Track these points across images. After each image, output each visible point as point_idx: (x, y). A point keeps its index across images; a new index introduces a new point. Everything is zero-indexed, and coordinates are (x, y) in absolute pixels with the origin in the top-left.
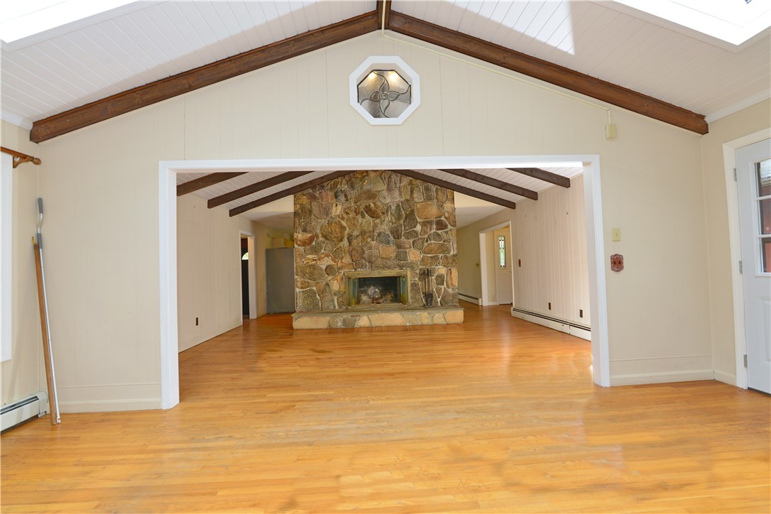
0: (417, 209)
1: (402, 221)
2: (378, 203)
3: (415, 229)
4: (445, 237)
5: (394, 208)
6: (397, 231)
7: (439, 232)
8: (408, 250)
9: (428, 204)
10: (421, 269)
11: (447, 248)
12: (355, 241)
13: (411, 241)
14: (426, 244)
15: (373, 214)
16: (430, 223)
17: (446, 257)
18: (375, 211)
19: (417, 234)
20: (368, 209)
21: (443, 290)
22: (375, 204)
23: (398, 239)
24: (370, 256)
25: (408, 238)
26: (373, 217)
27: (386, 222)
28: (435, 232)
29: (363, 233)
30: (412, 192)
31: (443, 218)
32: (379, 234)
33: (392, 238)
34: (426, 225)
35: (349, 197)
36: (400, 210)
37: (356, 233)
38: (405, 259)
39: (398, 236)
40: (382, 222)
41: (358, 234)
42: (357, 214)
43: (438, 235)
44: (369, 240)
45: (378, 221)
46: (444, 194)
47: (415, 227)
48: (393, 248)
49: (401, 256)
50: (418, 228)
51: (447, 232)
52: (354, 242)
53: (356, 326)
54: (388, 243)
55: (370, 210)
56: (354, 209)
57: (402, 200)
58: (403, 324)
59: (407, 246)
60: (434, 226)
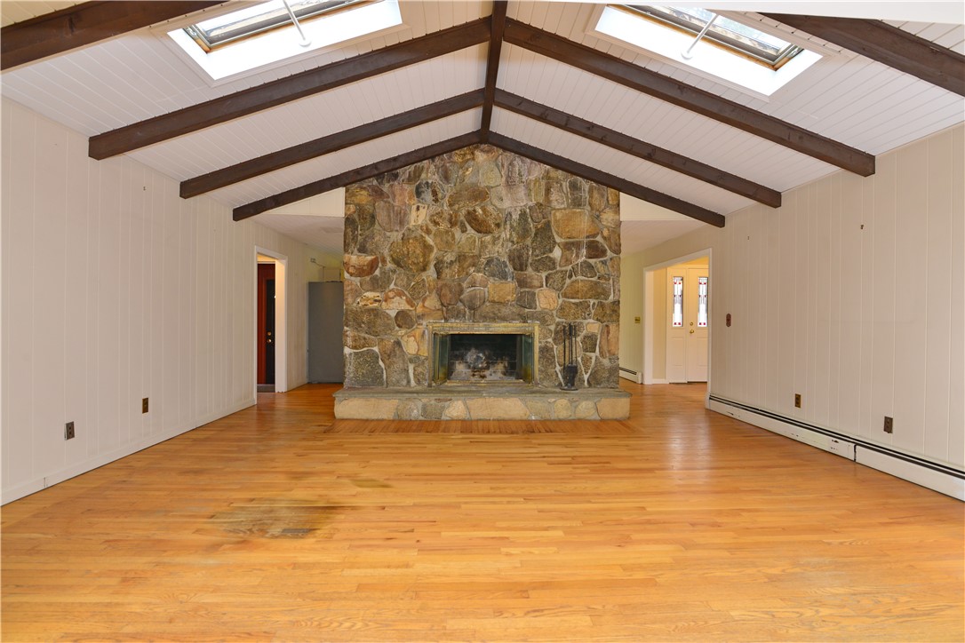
0: (556, 221)
1: (529, 241)
2: (490, 208)
3: (551, 255)
4: (601, 269)
5: (516, 216)
6: (520, 257)
7: (592, 261)
8: (537, 291)
9: (575, 213)
10: (558, 324)
11: (603, 289)
12: (447, 271)
13: (544, 275)
14: (568, 281)
15: (480, 226)
16: (578, 245)
17: (602, 305)
18: (484, 221)
19: (554, 263)
20: (471, 217)
21: (593, 361)
22: (484, 210)
23: (522, 270)
24: (472, 298)
25: (537, 270)
26: (479, 232)
27: (501, 240)
28: (585, 262)
29: (461, 258)
30: (548, 191)
31: (599, 238)
32: (489, 262)
33: (510, 269)
34: (569, 249)
35: (440, 195)
36: (526, 221)
37: (449, 257)
38: (532, 305)
39: (521, 265)
40: (495, 240)
41: (453, 259)
42: (453, 224)
43: (590, 267)
44: (472, 269)
45: (488, 238)
46: (603, 196)
47: (551, 251)
48: (511, 285)
49: (526, 299)
50: (557, 253)
51: (604, 263)
53: (443, 418)
54: (504, 276)
55: (476, 219)
56: (448, 217)
57: (530, 204)
58: (525, 418)
59: (536, 283)
60: (584, 251)
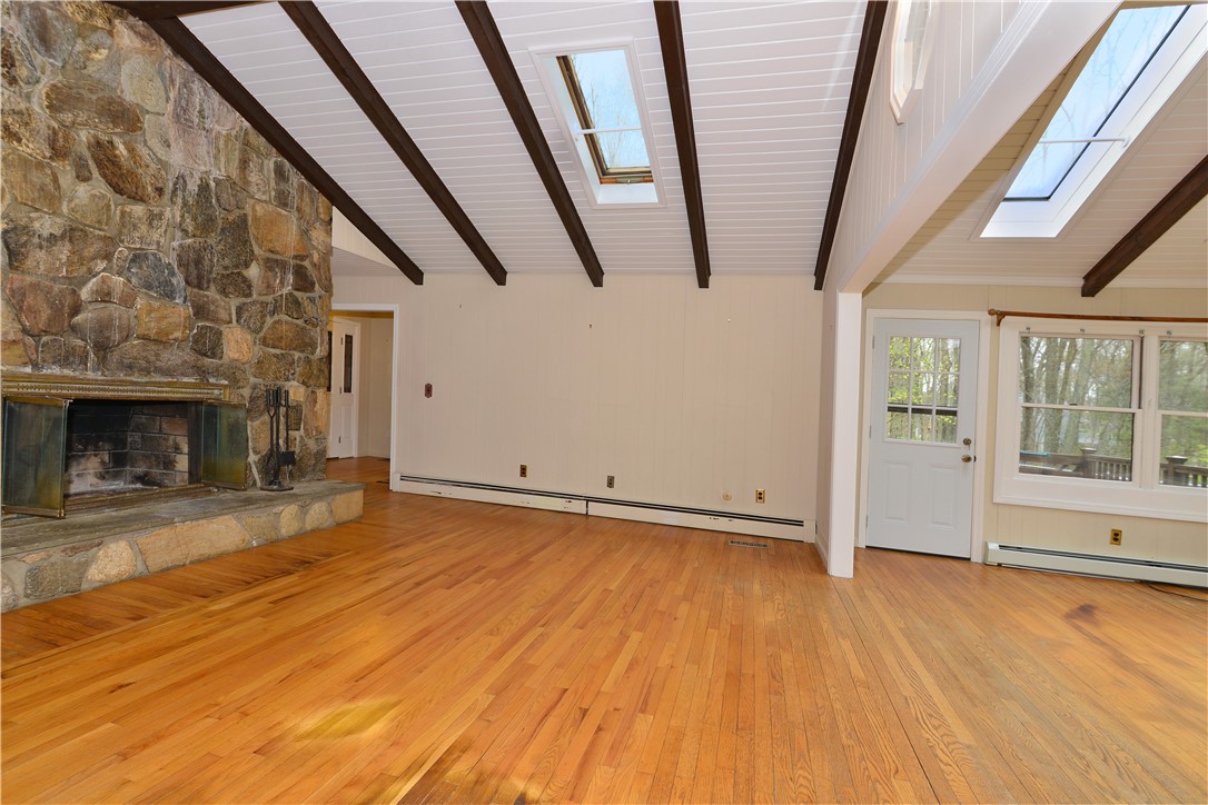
0: (255, 218)
1: (212, 240)
2: (143, 151)
3: (245, 273)
4: (310, 310)
5: (193, 186)
6: (198, 262)
7: (298, 294)
8: (223, 328)
9: (280, 214)
10: (254, 387)
11: (311, 338)
12: (41, 255)
13: (234, 302)
14: (269, 321)
15: (122, 181)
16: (283, 265)
17: (308, 361)
18: (131, 173)
19: (250, 287)
20: (104, 156)
21: (298, 439)
22: (131, 150)
23: (199, 286)
24: (103, 326)
25: (224, 292)
26: (118, 190)
27: (164, 222)
28: (291, 294)
29: (73, 233)
30: (244, 163)
31: (306, 263)
32: (137, 258)
33: (178, 280)
34: (271, 269)
35: (22, 72)
36: (208, 200)
37: (46, 225)
38: (214, 350)
39: (200, 277)
40: (153, 218)
41: (58, 232)
42: (58, 152)
43: (297, 303)
44: (101, 265)
45: (138, 210)
46: (312, 201)
47: (247, 266)
48: (180, 310)
49: (207, 345)
50: (254, 272)
51: (312, 300)
52: (38, 259)
53: (85, 586)
54: (169, 294)
55: (114, 161)
56: (45, 132)
57: (216, 173)
58: (242, 546)
59: (223, 315)
60: (290, 278)
